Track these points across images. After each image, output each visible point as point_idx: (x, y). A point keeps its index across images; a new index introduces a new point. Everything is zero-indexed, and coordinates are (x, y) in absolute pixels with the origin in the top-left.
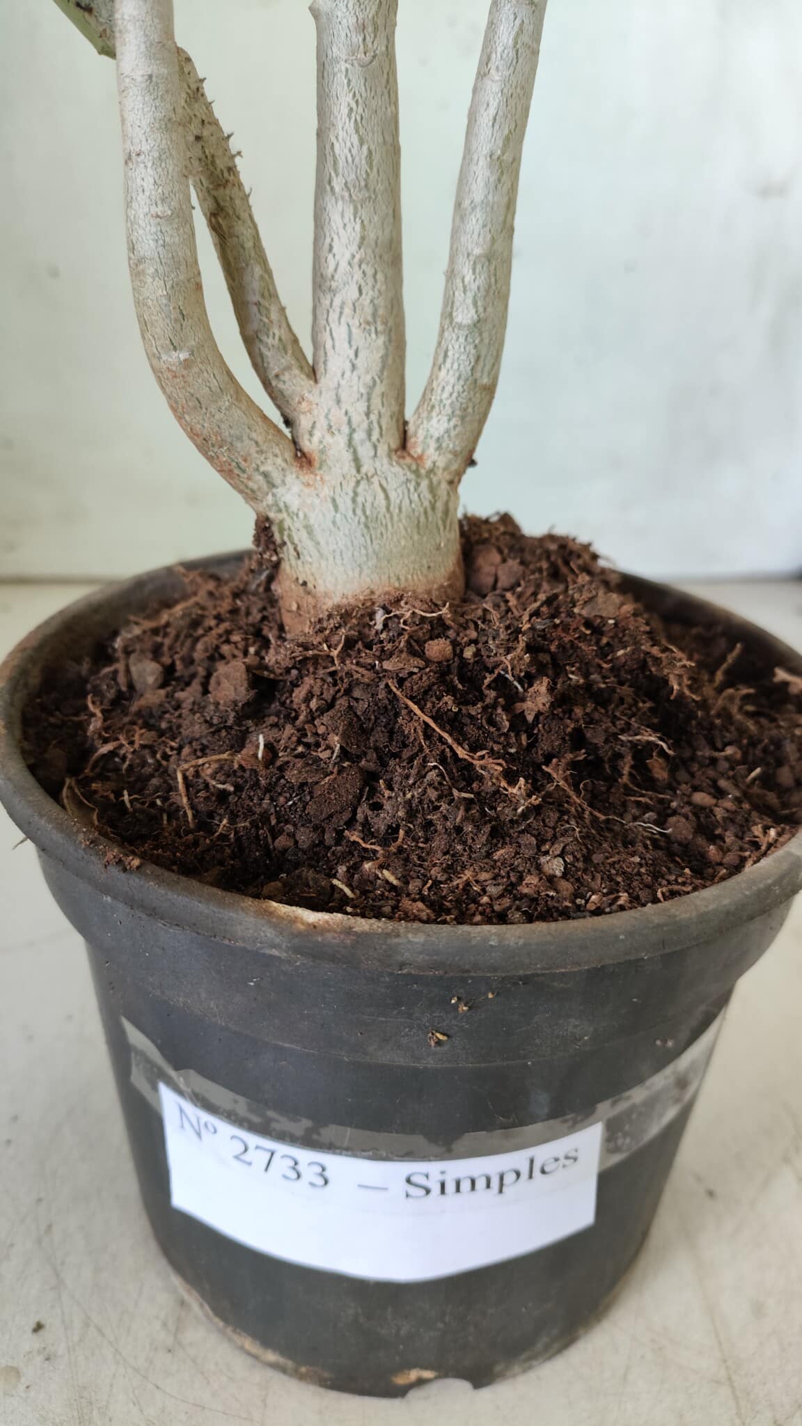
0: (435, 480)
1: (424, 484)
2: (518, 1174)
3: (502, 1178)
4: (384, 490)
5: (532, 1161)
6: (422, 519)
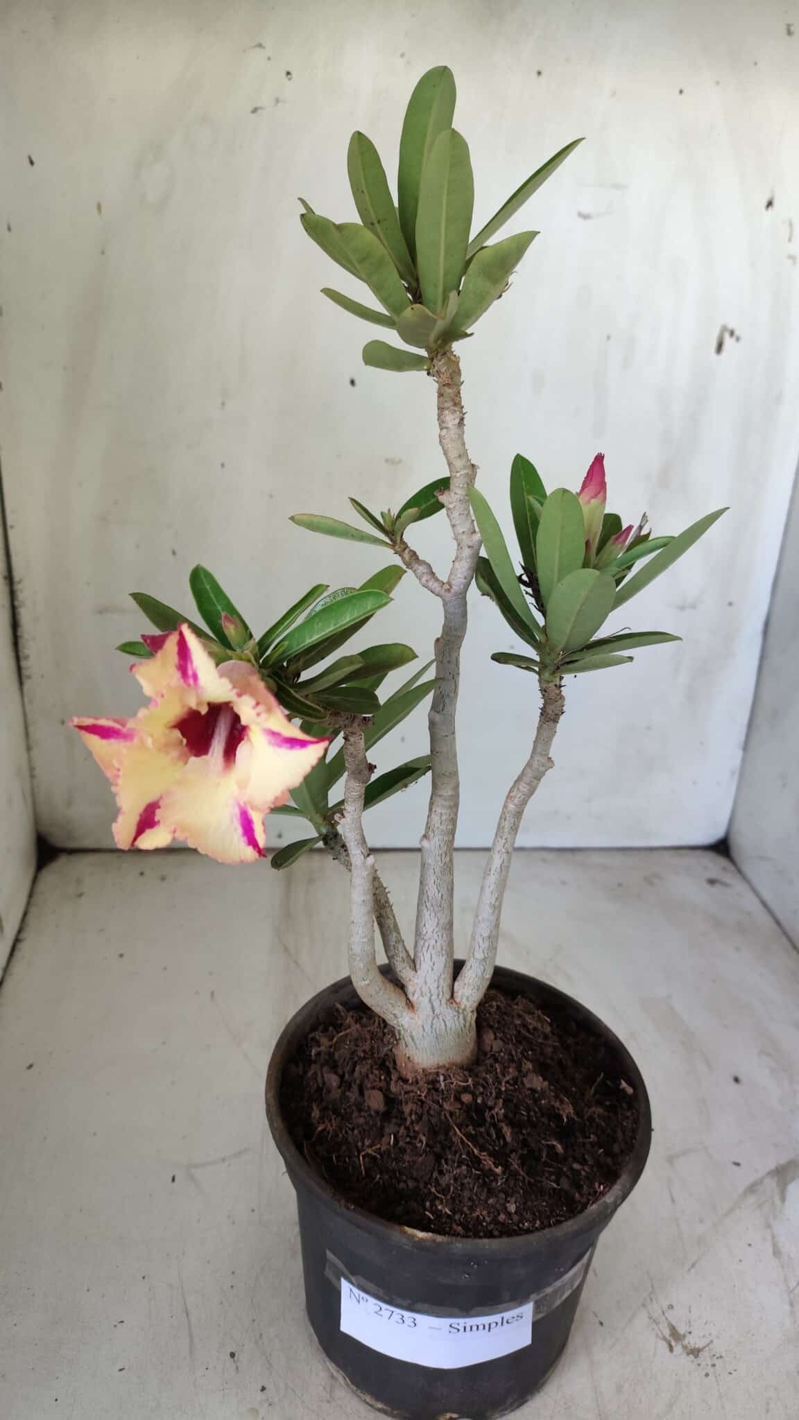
0: (465, 1013)
1: (461, 1016)
2: (497, 1324)
3: (490, 1325)
4: (444, 1022)
5: (503, 1318)
6: (460, 1032)
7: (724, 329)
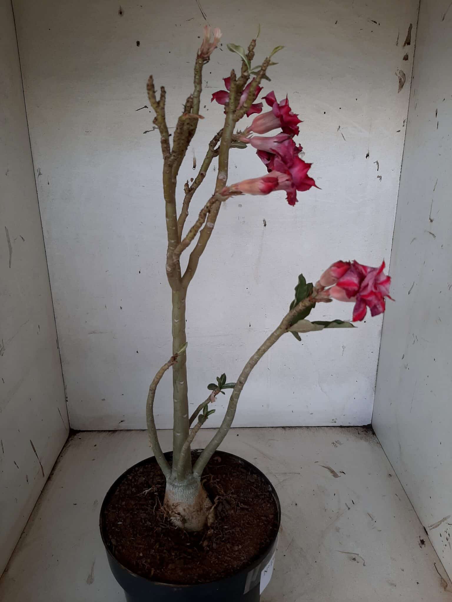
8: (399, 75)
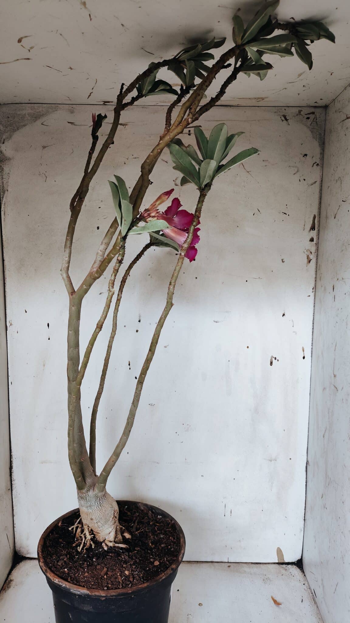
7: (272, 357)
8: (307, 253)
